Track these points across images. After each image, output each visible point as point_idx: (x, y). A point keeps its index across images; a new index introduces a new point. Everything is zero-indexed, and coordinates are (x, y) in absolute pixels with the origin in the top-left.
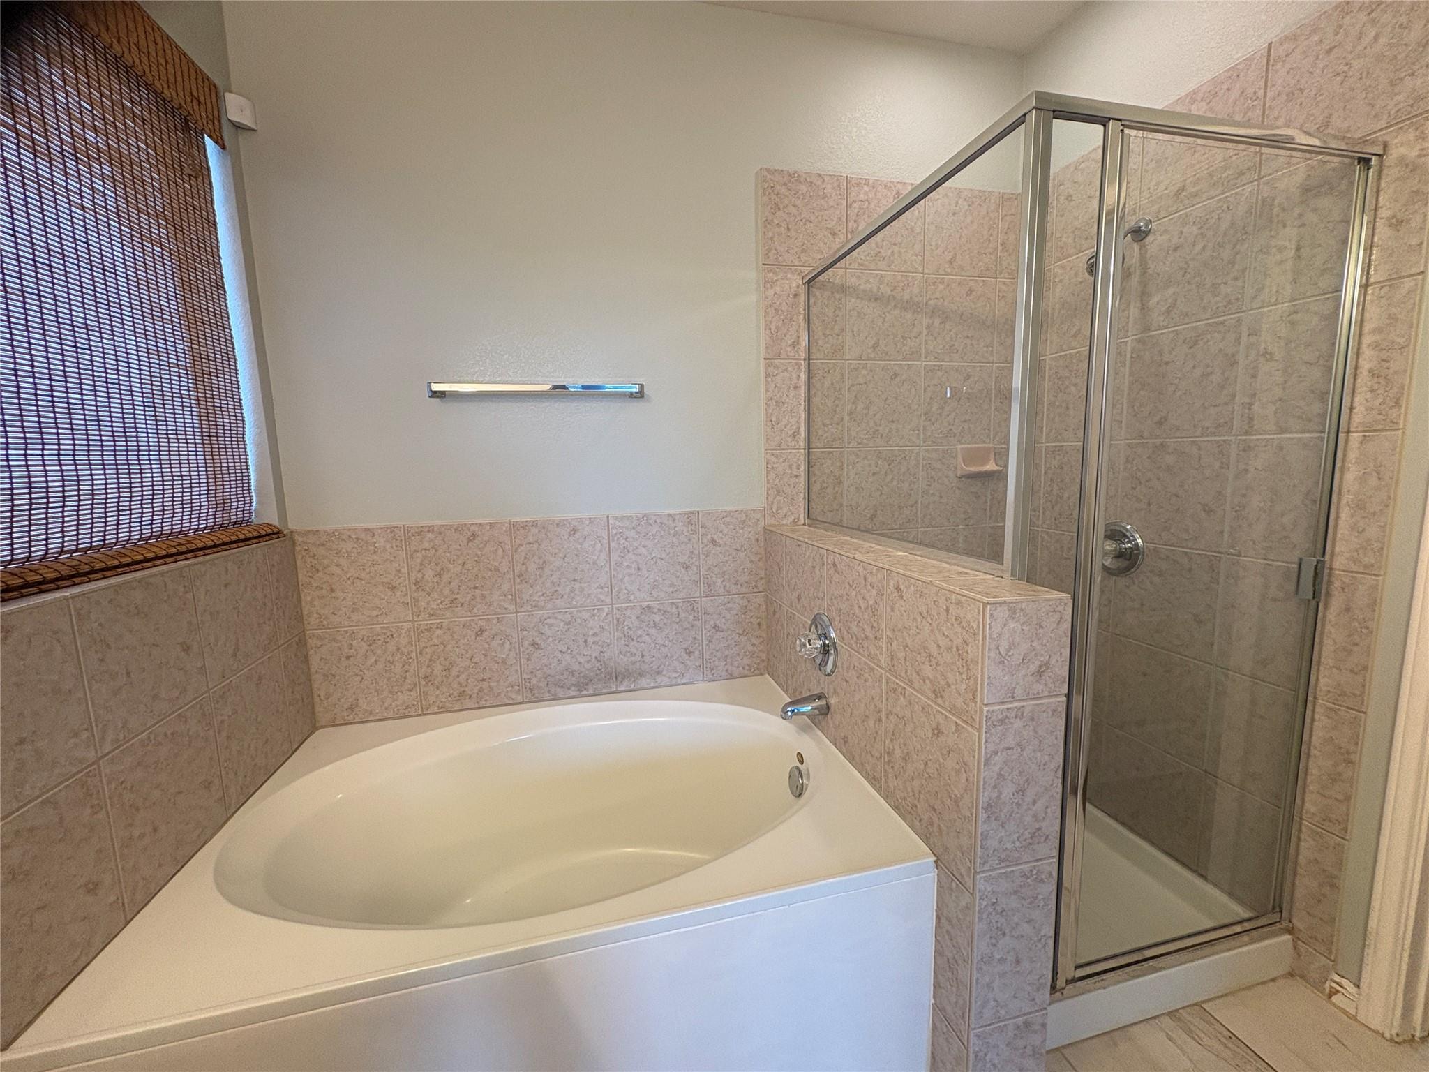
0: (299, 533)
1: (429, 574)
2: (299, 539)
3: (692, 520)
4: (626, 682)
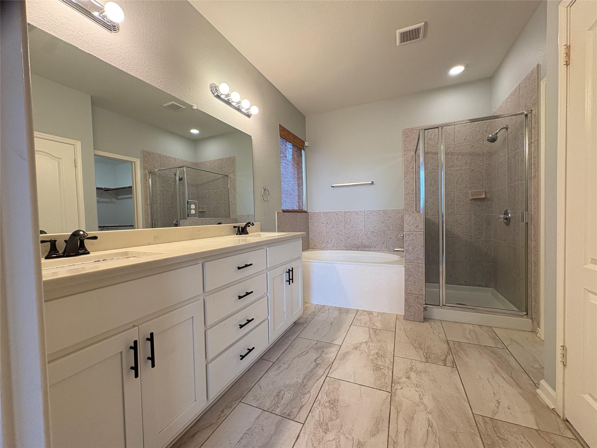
0: (310, 213)
1: (329, 221)
2: (309, 213)
3: (385, 212)
4: (367, 249)
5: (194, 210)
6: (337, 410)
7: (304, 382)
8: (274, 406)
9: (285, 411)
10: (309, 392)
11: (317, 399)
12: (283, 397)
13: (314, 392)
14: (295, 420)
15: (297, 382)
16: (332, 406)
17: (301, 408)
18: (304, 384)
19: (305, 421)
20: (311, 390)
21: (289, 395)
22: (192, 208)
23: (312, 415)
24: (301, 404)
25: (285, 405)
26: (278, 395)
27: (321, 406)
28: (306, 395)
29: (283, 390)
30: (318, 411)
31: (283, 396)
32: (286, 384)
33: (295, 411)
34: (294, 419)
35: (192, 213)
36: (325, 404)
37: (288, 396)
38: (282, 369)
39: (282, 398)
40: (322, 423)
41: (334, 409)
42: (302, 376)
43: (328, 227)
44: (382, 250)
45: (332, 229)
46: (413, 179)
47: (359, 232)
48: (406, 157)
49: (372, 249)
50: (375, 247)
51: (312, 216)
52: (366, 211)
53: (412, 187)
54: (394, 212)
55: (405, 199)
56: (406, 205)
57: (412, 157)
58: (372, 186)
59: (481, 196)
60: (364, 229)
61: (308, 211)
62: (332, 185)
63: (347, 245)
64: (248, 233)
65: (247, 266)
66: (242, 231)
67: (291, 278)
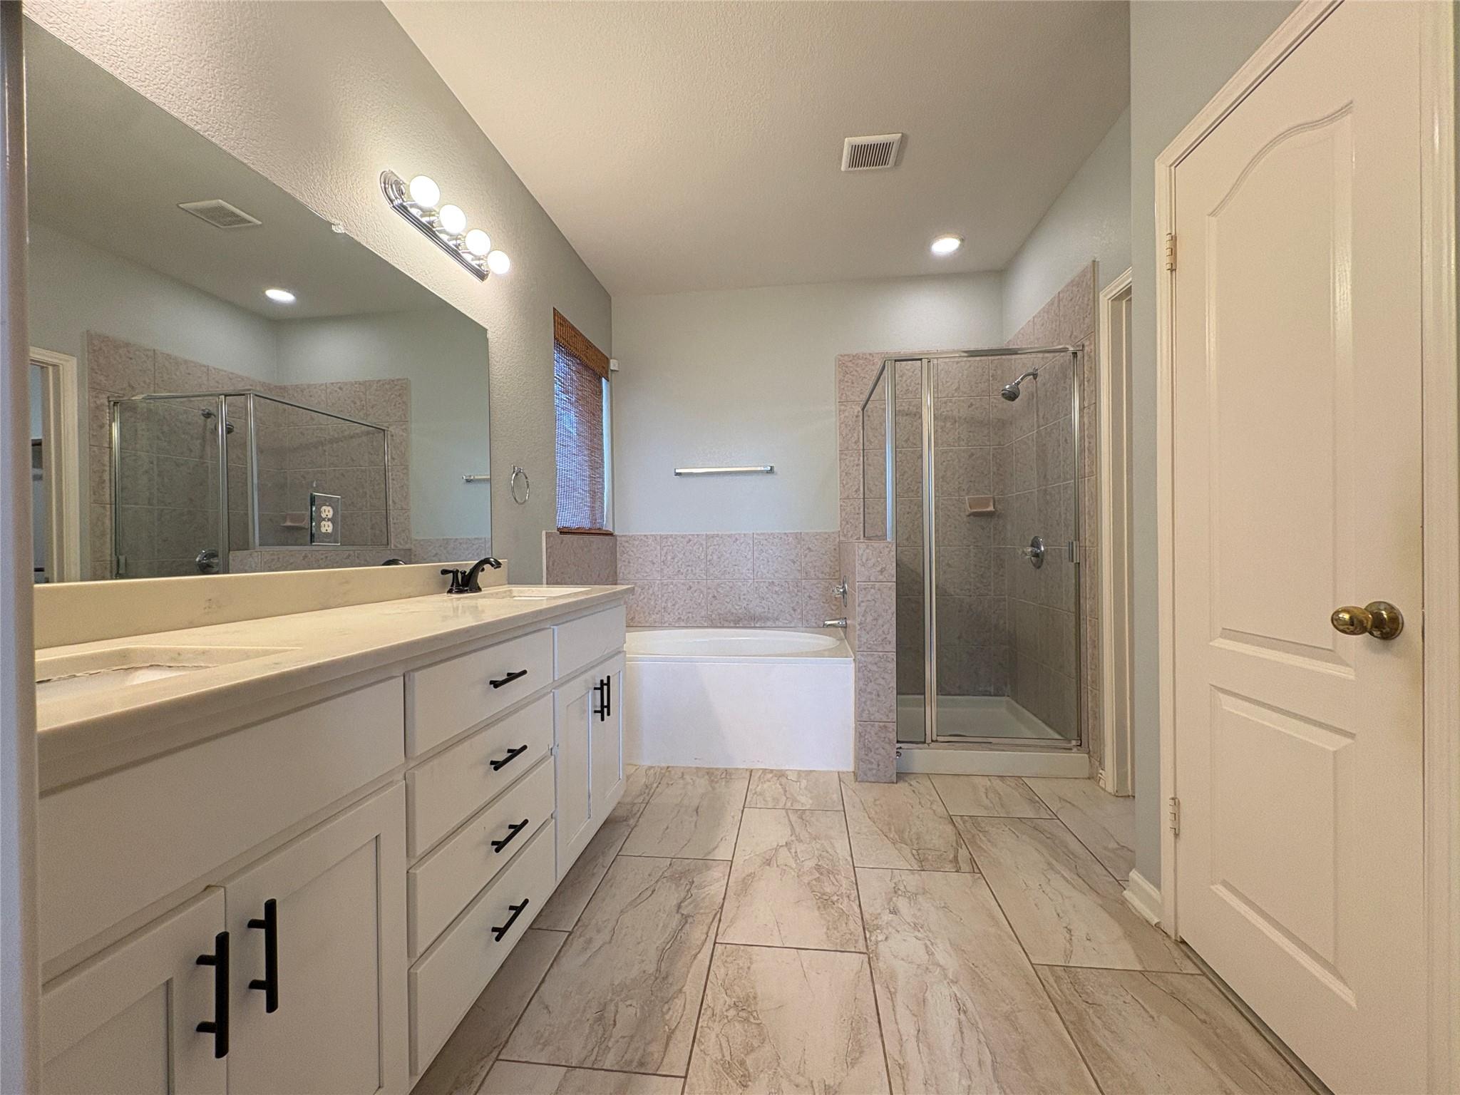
0: (620, 536)
1: (669, 558)
2: (618, 538)
3: (798, 537)
4: (759, 623)
5: (330, 523)
6: (758, 1022)
7: (662, 970)
8: (597, 1049)
9: (627, 1057)
10: (680, 991)
11: (704, 1004)
12: (615, 1021)
13: (692, 989)
14: (660, 1073)
15: (644, 972)
16: (743, 1014)
17: (669, 1038)
18: (664, 975)
19: (688, 1070)
20: (683, 986)
21: (631, 1011)
22: (324, 515)
23: (701, 1051)
24: (667, 1027)
25: (626, 1039)
26: (600, 1019)
27: (720, 1021)
28: (675, 1000)
29: (611, 1000)
30: (713, 1036)
31: (615, 1016)
32: (616, 984)
33: (656, 1048)
34: (657, 1070)
35: (323, 530)
36: (728, 1014)
37: (628, 1013)
38: (596, 945)
39: (612, 1022)
40: (729, 1063)
41: (752, 1020)
42: (653, 955)
43: (665, 572)
44: (791, 626)
45: (676, 578)
46: (858, 465)
47: (740, 584)
48: (842, 416)
49: (769, 624)
50: (777, 619)
51: (627, 544)
52: (757, 534)
53: (856, 483)
54: (818, 537)
55: (842, 509)
56: (844, 523)
57: (857, 417)
58: (770, 476)
59: (987, 507)
60: (752, 577)
61: (616, 533)
62: (678, 471)
63: (713, 616)
64: (479, 589)
65: (512, 677)
66: (465, 583)
67: (605, 704)
